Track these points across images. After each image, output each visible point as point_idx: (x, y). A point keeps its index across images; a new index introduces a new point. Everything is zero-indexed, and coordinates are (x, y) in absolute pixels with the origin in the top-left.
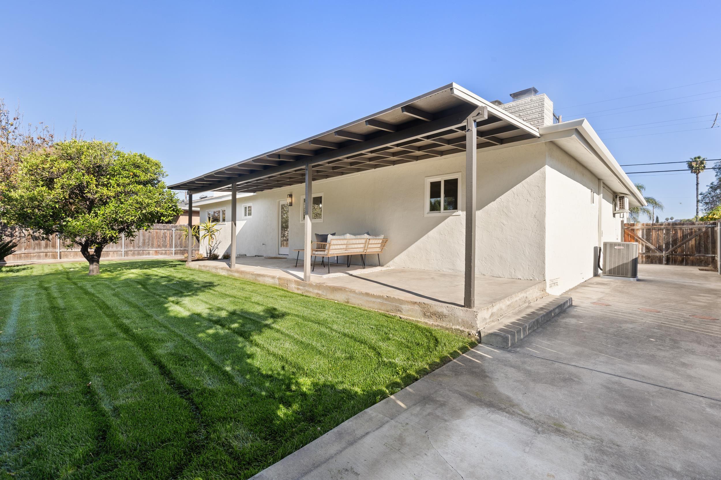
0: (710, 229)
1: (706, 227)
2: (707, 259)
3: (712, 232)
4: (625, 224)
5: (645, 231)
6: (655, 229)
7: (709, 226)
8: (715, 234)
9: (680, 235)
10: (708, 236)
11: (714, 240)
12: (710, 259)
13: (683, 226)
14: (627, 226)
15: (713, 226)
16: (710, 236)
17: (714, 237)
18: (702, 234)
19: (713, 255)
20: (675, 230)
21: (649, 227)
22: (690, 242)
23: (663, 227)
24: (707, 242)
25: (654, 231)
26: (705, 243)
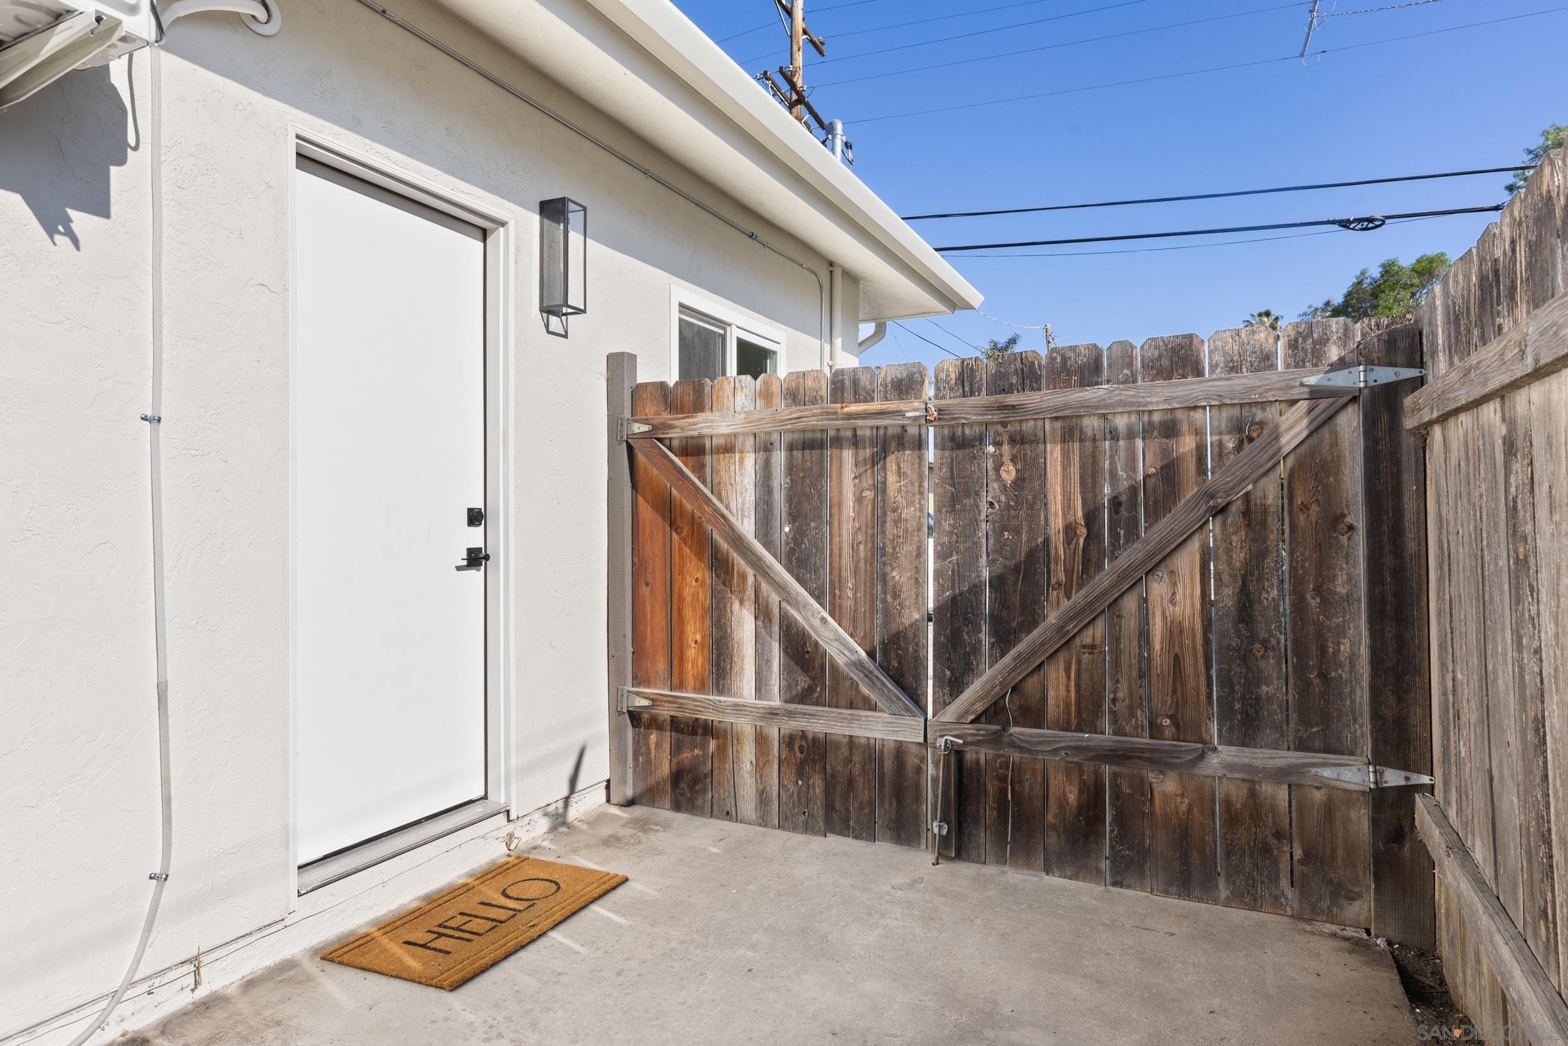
0: (1350, 422)
1: (1316, 394)
2: (1328, 809)
3: (1372, 457)
4: (638, 391)
5: (779, 458)
6: (856, 442)
7: (1341, 380)
8: (1410, 488)
9: (1067, 506)
10: (1335, 521)
11: (1399, 573)
12: (1361, 820)
13: (1089, 394)
14: (650, 409)
15: (1385, 375)
16: (1358, 517)
17: (1397, 532)
18: (1270, 491)
19: (1394, 778)
20: (1018, 440)
21: (811, 418)
22: (1158, 589)
23: (912, 409)
24: (1327, 601)
25: (848, 455)
26: (1299, 606)
